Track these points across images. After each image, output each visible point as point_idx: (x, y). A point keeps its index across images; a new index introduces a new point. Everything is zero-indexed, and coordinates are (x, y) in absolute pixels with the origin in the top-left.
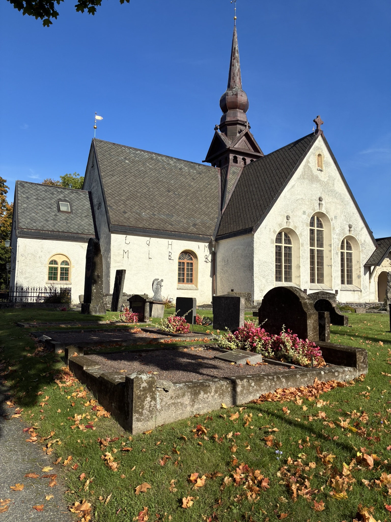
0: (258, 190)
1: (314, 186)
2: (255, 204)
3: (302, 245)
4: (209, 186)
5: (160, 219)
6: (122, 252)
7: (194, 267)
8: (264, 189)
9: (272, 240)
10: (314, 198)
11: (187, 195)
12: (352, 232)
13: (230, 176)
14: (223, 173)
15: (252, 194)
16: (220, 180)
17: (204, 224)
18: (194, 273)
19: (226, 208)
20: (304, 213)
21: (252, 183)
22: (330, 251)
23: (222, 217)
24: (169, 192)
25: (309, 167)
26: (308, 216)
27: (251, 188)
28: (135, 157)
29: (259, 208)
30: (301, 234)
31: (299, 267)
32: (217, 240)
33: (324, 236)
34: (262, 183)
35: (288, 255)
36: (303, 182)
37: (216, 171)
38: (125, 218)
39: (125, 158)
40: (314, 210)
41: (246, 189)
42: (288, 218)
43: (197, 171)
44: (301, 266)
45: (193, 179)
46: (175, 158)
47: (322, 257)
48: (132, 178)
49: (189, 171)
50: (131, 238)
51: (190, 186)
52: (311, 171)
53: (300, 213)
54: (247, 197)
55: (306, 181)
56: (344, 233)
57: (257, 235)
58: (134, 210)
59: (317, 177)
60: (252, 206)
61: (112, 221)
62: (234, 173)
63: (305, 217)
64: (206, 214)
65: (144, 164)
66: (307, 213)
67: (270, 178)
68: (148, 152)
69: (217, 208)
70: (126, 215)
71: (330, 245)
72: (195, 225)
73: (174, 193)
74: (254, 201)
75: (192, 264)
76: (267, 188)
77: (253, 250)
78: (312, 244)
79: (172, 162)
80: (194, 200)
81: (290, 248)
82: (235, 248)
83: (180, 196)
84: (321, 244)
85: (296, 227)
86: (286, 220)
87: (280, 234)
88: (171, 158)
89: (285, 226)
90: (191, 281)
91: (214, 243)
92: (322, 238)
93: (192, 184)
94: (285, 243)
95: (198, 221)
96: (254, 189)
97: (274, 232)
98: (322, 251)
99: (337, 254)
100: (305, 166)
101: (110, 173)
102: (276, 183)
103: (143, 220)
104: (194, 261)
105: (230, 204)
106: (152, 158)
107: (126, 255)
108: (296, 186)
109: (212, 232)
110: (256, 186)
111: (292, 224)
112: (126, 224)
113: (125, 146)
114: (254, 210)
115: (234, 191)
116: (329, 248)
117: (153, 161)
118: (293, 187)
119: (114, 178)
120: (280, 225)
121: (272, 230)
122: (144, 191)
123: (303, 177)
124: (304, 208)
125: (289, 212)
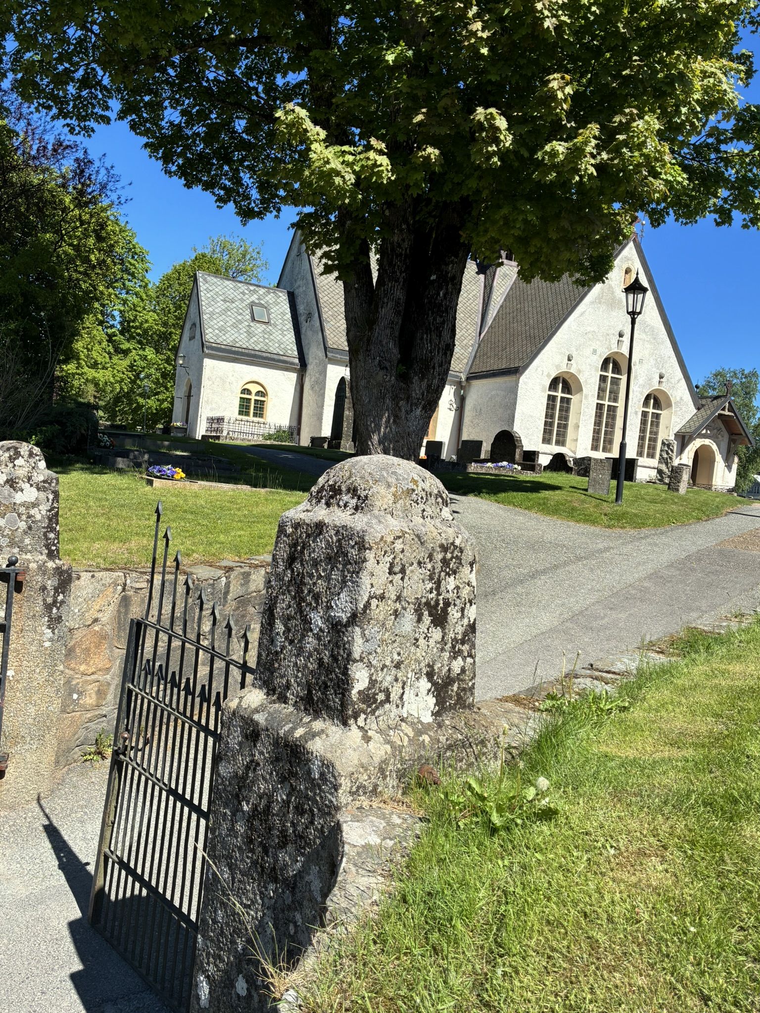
1: (614, 314)
3: (587, 397)
8: (543, 311)
9: (544, 386)
10: (612, 331)
12: (664, 384)
13: (498, 281)
19: (487, 332)
20: (595, 352)
23: (479, 345)
25: (610, 287)
26: (600, 356)
29: (532, 340)
30: (586, 382)
31: (577, 427)
32: (469, 380)
33: (621, 387)
35: (564, 409)
36: (598, 308)
40: (609, 348)
41: (519, 304)
42: (570, 358)
44: (581, 425)
47: (614, 416)
52: (613, 293)
53: (588, 351)
54: (519, 320)
55: (604, 307)
56: (650, 385)
57: (523, 379)
59: (620, 301)
61: (330, 342)
62: (505, 276)
63: (595, 357)
66: (598, 353)
69: (473, 330)
74: (527, 326)
76: (547, 311)
77: (516, 399)
78: (601, 397)
82: (493, 393)
84: (614, 398)
85: (579, 371)
86: (566, 361)
87: (556, 379)
89: (564, 369)
91: (464, 383)
92: (618, 388)
94: (563, 392)
97: (548, 375)
98: (615, 408)
99: (636, 413)
105: (493, 326)
108: (587, 313)
109: (462, 366)
111: (574, 366)
114: (524, 342)
115: (501, 306)
118: (582, 314)
120: (558, 367)
121: (545, 374)
123: (599, 300)
124: (596, 346)
125: (573, 349)
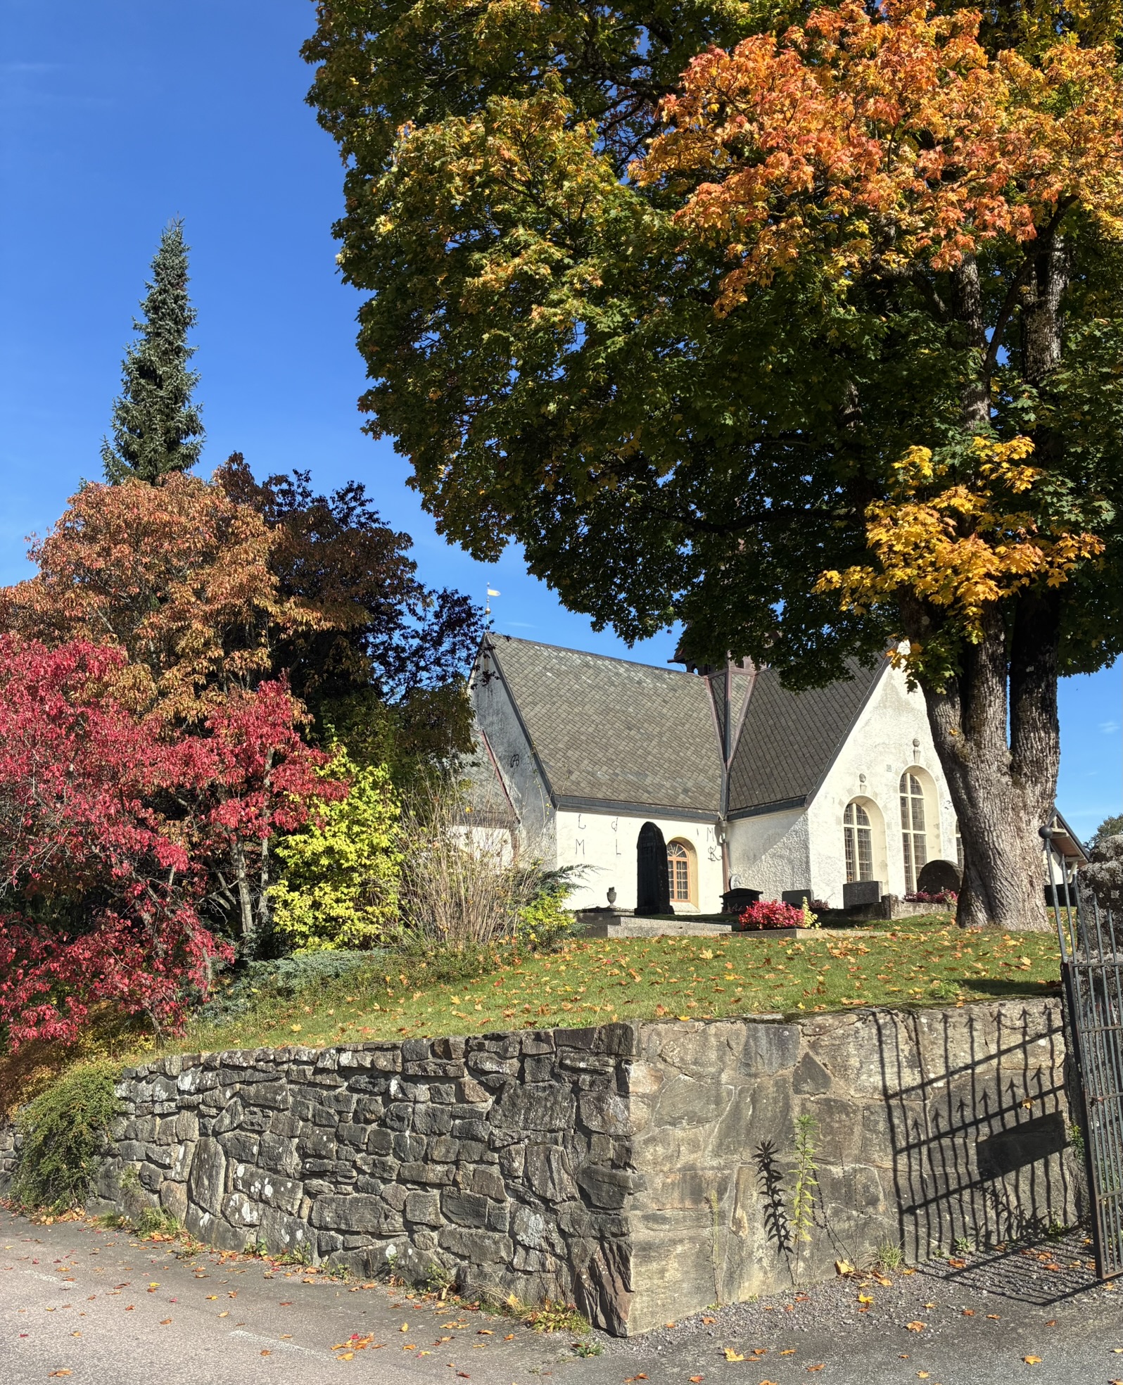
0: (799, 726)
1: (903, 719)
2: (800, 754)
3: (889, 826)
4: (695, 715)
5: (628, 783)
6: (573, 843)
7: (690, 870)
8: (812, 725)
9: (838, 818)
10: (904, 740)
11: (661, 734)
13: (732, 694)
14: (716, 686)
15: (788, 732)
16: (711, 700)
17: (700, 788)
18: (690, 880)
19: (735, 757)
20: (889, 768)
21: (783, 709)
22: (938, 836)
23: (729, 776)
24: (630, 729)
25: (893, 686)
26: (897, 773)
27: (783, 720)
28: (560, 663)
29: (810, 760)
30: (885, 806)
31: (882, 865)
32: (730, 819)
33: (925, 809)
34: (805, 712)
35: (865, 845)
36: (884, 713)
37: (699, 683)
38: (573, 782)
39: (545, 668)
40: (905, 762)
41: (771, 722)
42: (862, 778)
43: (667, 684)
44: (887, 863)
45: (664, 701)
46: (626, 662)
47: (923, 847)
48: (564, 707)
49: (655, 687)
50: (587, 817)
51: (662, 716)
52: (897, 694)
53: (881, 769)
54: (778, 738)
55: (890, 711)
57: (813, 810)
58: (582, 766)
59: (908, 703)
60: (794, 756)
61: (555, 788)
62: (739, 687)
63: (891, 775)
64: (701, 770)
65: (577, 677)
66: (893, 769)
67: (821, 705)
68: (578, 652)
69: (715, 757)
70: (573, 777)
71: (937, 826)
72: (686, 791)
73: (639, 731)
74: (796, 747)
75: (685, 863)
76: (819, 724)
78: (905, 825)
79: (622, 670)
80: (674, 744)
81: (867, 832)
82: (770, 832)
83: (650, 738)
84: (919, 825)
85: (876, 794)
86: (858, 783)
87: (849, 806)
88: (619, 661)
89: (858, 793)
90: (686, 895)
91: (724, 824)
92: (922, 812)
93: (665, 711)
94: (859, 823)
95: (690, 784)
96: (790, 723)
97: (841, 803)
98: (922, 837)
99: (950, 841)
100: (886, 685)
101: (529, 699)
102: (835, 715)
103: (601, 784)
104: (690, 857)
105: (741, 749)
106: (587, 665)
107: (580, 849)
108: (872, 721)
109: (716, 803)
110: (794, 717)
111: (869, 789)
112: (576, 794)
113: (539, 644)
114: (799, 765)
115: (744, 724)
116: (936, 831)
117: (591, 671)
118: (867, 723)
119: (537, 709)
120: (850, 791)
121: (837, 801)
122: (590, 730)
123: (883, 704)
124: (889, 760)
125: (864, 767)
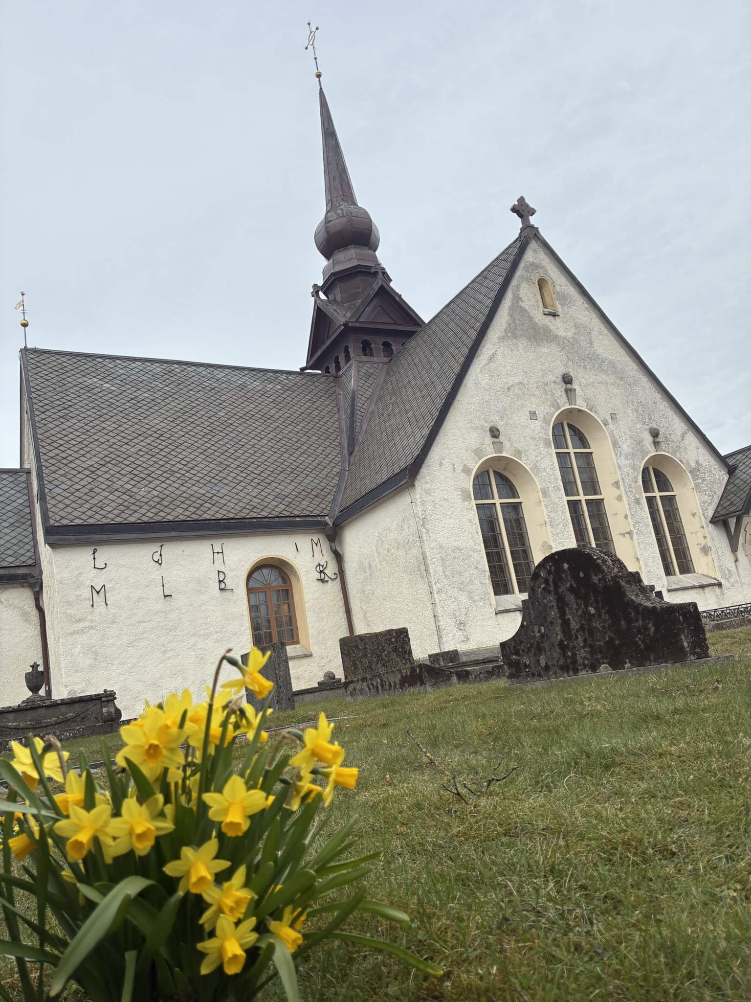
0: (416, 390)
1: (545, 350)
3: (546, 493)
4: (315, 413)
5: (188, 497)
8: (428, 382)
9: (464, 492)
10: (550, 378)
12: (663, 446)
15: (407, 401)
16: (341, 397)
17: (304, 492)
18: (296, 614)
19: (358, 450)
20: (533, 415)
22: (620, 498)
23: (349, 473)
24: (213, 435)
25: (523, 311)
28: (128, 374)
31: (548, 549)
32: (338, 522)
33: (596, 465)
35: (514, 523)
36: (516, 346)
37: (330, 382)
38: (91, 507)
39: (103, 380)
40: (556, 405)
42: (495, 433)
43: (283, 385)
44: (553, 545)
45: (274, 402)
47: (604, 517)
48: (116, 418)
52: (530, 319)
53: (522, 417)
54: (397, 412)
55: (523, 342)
56: (642, 451)
58: (117, 486)
59: (547, 330)
62: (368, 376)
63: (537, 425)
64: (311, 471)
65: (150, 386)
66: (540, 416)
69: (336, 454)
71: (618, 485)
72: (282, 497)
73: (227, 436)
78: (570, 490)
80: (278, 446)
81: (517, 507)
84: (592, 485)
85: (518, 453)
86: (490, 439)
87: (482, 472)
89: (491, 454)
90: (292, 635)
92: (592, 468)
93: (273, 412)
95: (290, 488)
97: (466, 470)
98: (599, 502)
99: (638, 502)
100: (512, 309)
101: (61, 414)
102: (451, 360)
103: (141, 505)
104: (292, 584)
105: (365, 439)
106: (170, 373)
107: (99, 599)
108: (499, 356)
109: (325, 506)
111: (507, 445)
115: (373, 413)
116: (616, 492)
117: (174, 379)
118: (491, 359)
120: (478, 452)
121: (459, 468)
123: (512, 333)
125: (496, 418)
